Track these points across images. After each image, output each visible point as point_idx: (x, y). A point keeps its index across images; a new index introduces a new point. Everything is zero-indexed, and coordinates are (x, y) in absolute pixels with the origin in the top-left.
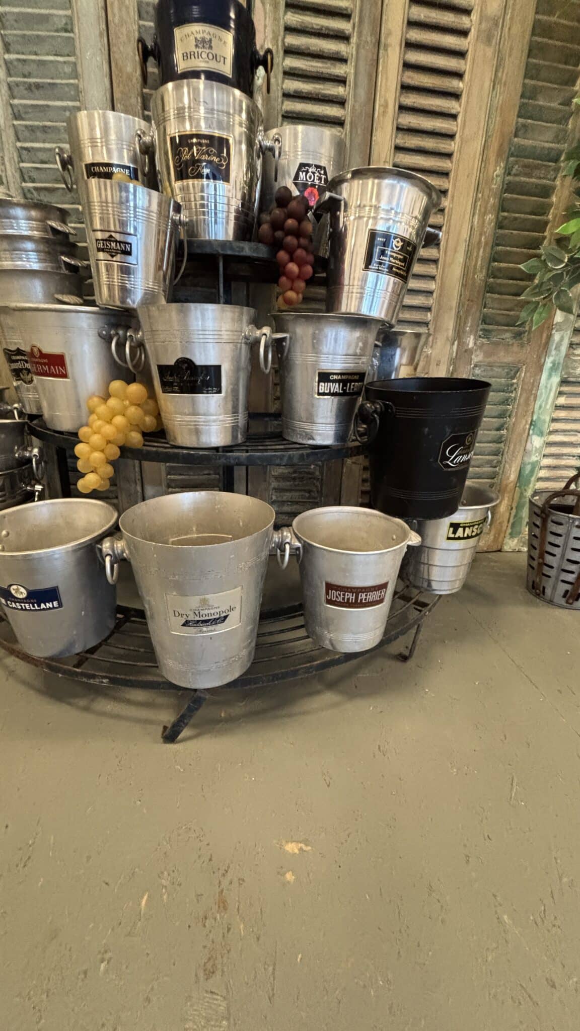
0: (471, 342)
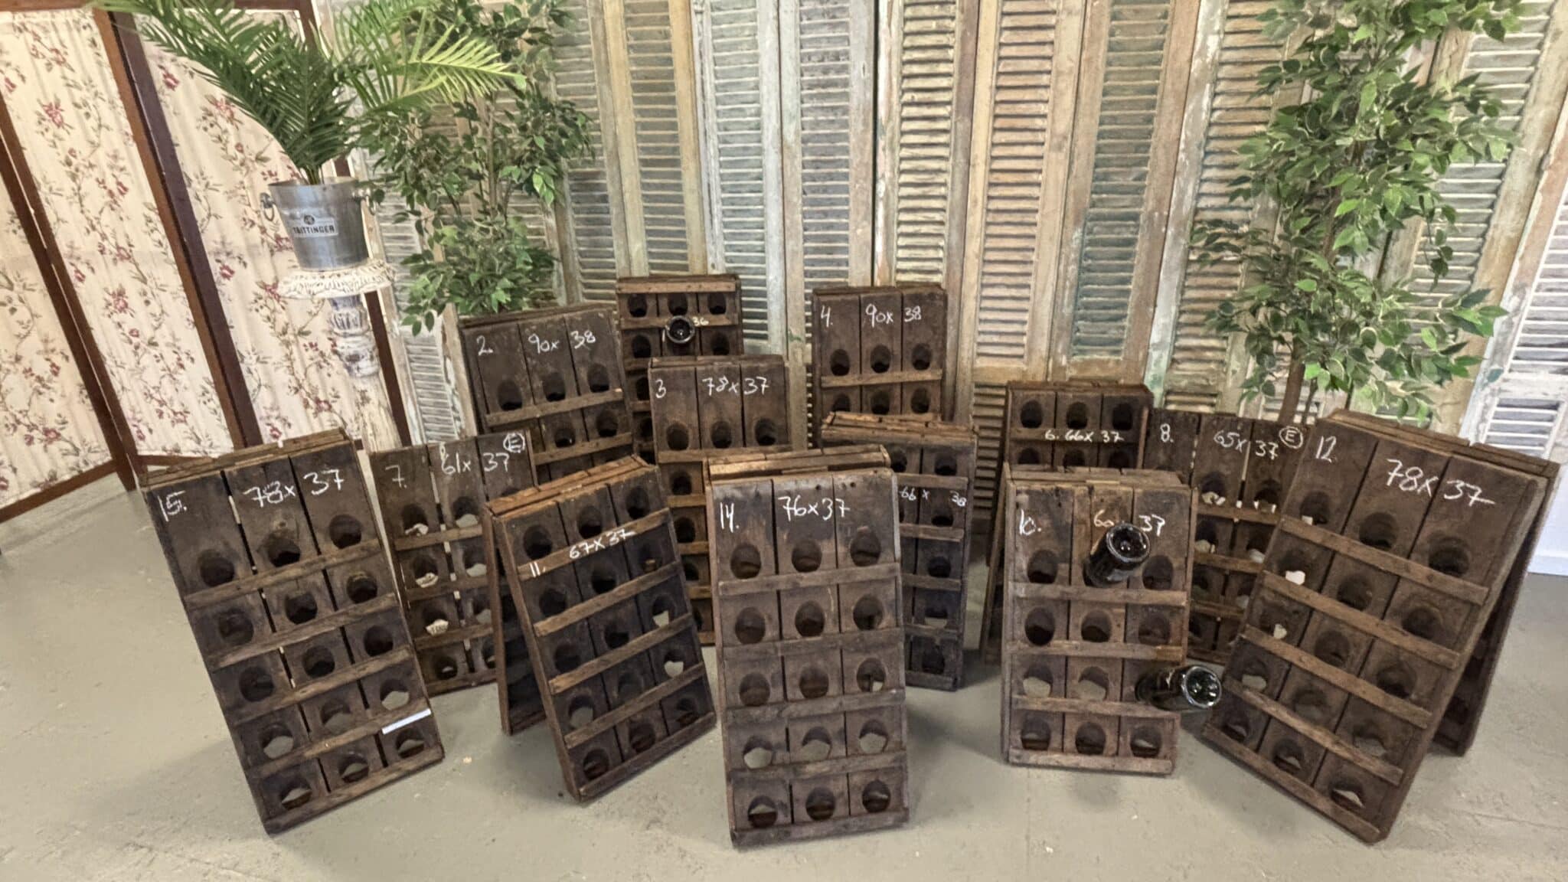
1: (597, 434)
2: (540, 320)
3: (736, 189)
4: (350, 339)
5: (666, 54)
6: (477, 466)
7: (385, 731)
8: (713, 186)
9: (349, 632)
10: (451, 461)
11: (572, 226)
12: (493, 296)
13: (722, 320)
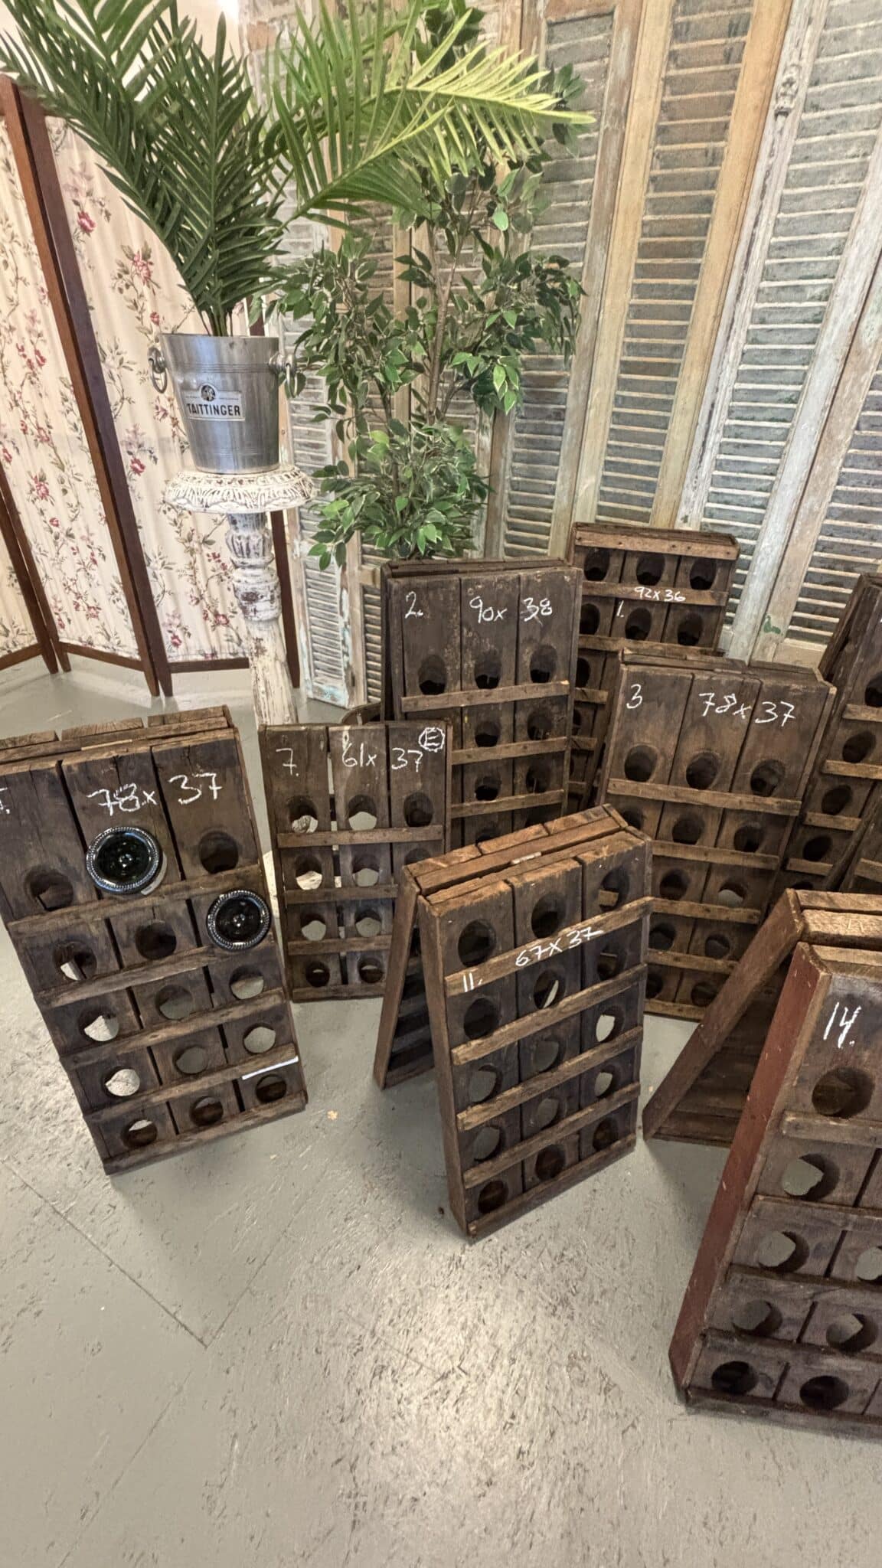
1: (526, 734)
2: (489, 577)
3: (750, 414)
4: (249, 571)
5: (706, 193)
6: (384, 760)
7: (244, 1078)
8: (718, 407)
9: (213, 972)
10: (354, 752)
11: (510, 448)
12: (421, 531)
13: (705, 598)
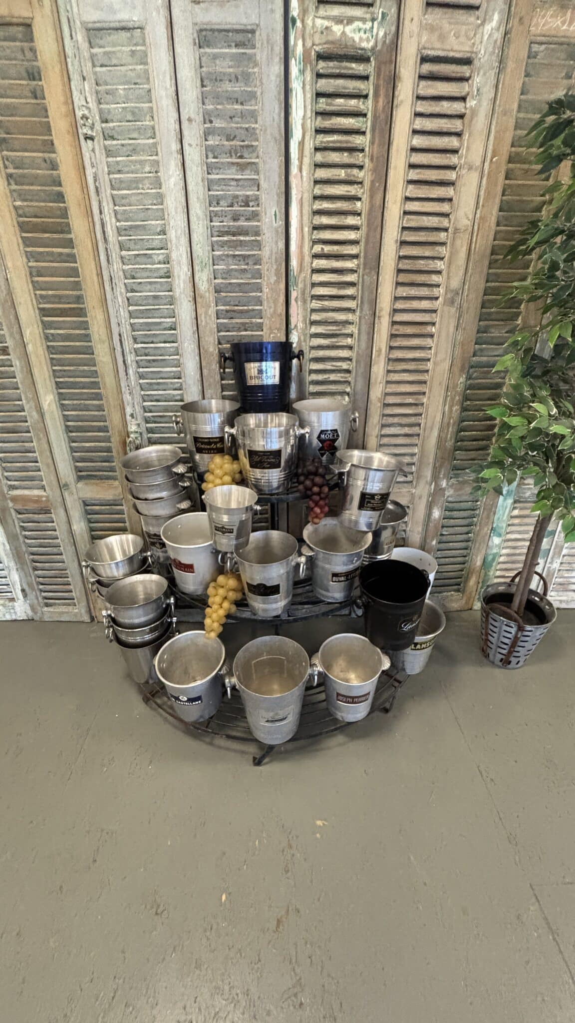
0: (444, 484)
3: (148, 339)
5: (56, 189)
8: (125, 336)
